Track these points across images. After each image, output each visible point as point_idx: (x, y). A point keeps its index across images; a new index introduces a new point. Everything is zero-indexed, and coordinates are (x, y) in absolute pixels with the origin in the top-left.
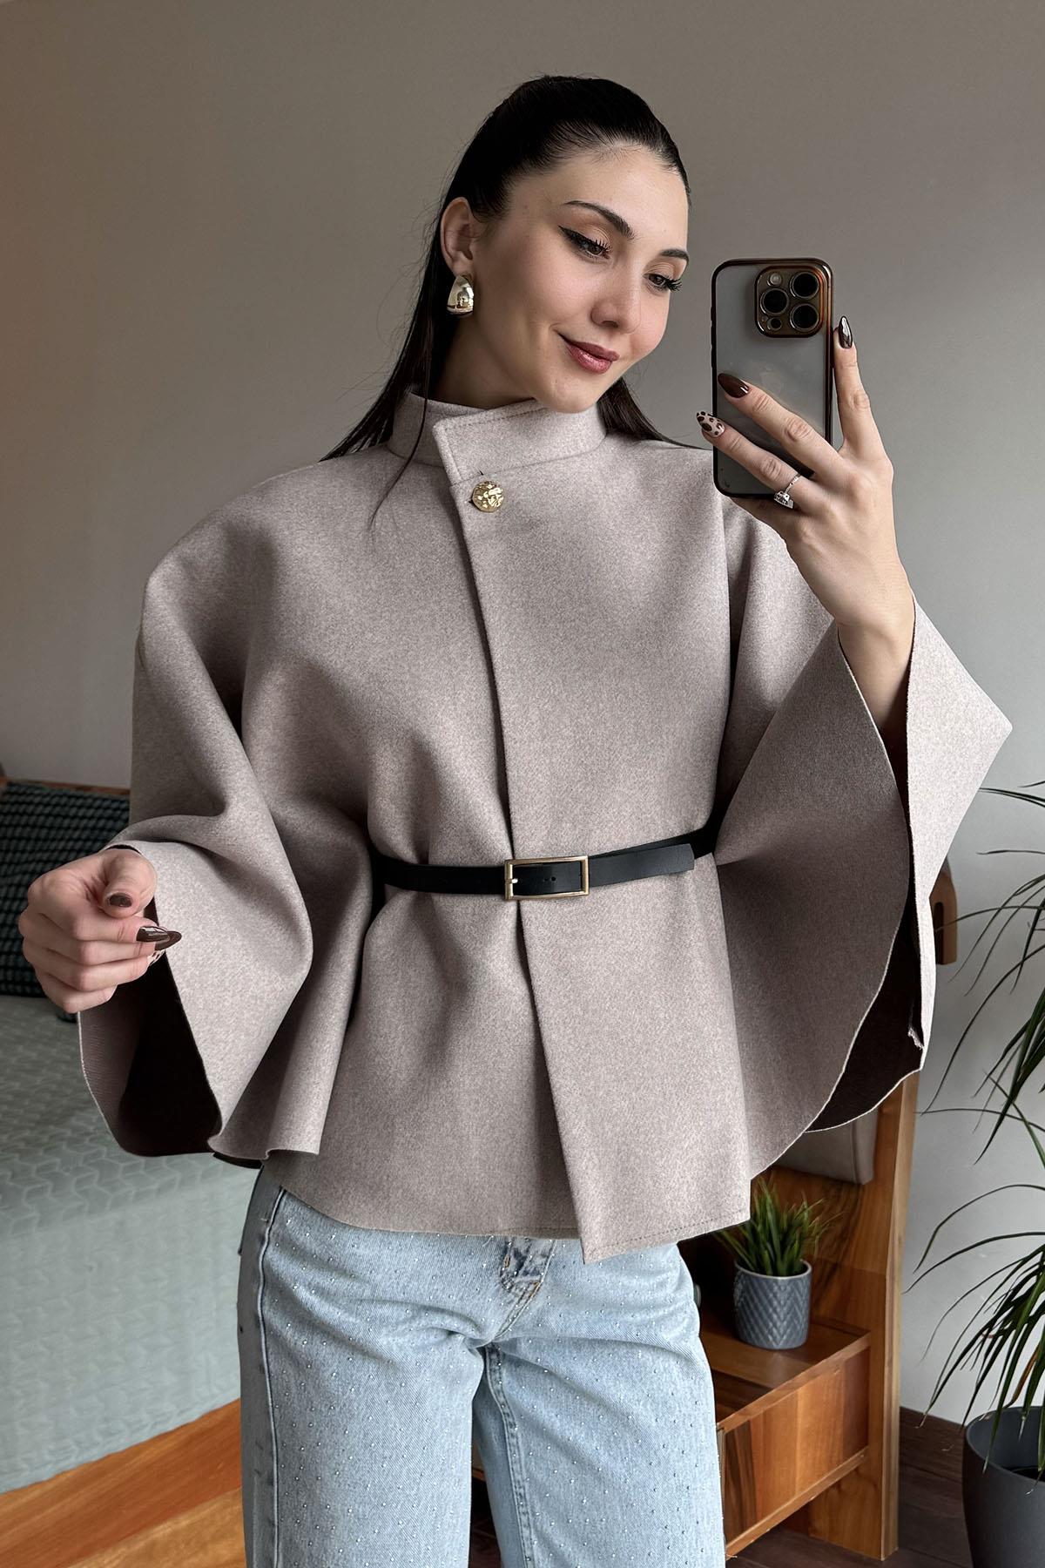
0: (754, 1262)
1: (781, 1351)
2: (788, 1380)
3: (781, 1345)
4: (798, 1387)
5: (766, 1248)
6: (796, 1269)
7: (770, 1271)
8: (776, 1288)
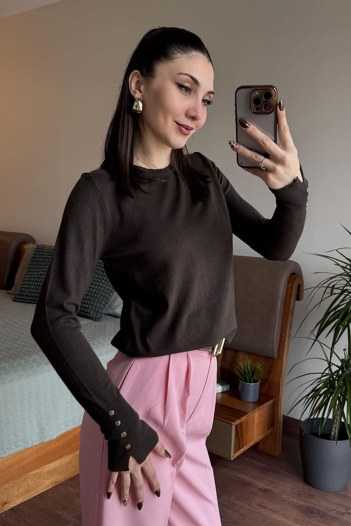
0: (244, 379)
1: (251, 402)
2: (252, 411)
3: (251, 401)
4: (256, 412)
5: (248, 376)
6: (256, 381)
7: (249, 382)
8: (250, 386)
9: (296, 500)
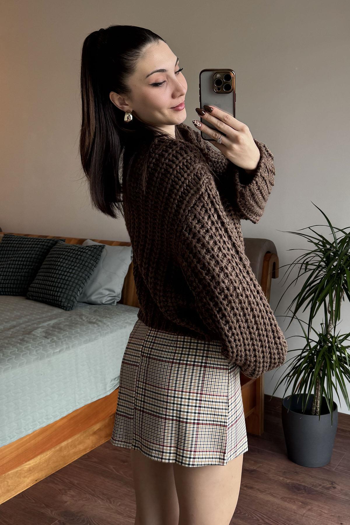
9: (282, 478)
